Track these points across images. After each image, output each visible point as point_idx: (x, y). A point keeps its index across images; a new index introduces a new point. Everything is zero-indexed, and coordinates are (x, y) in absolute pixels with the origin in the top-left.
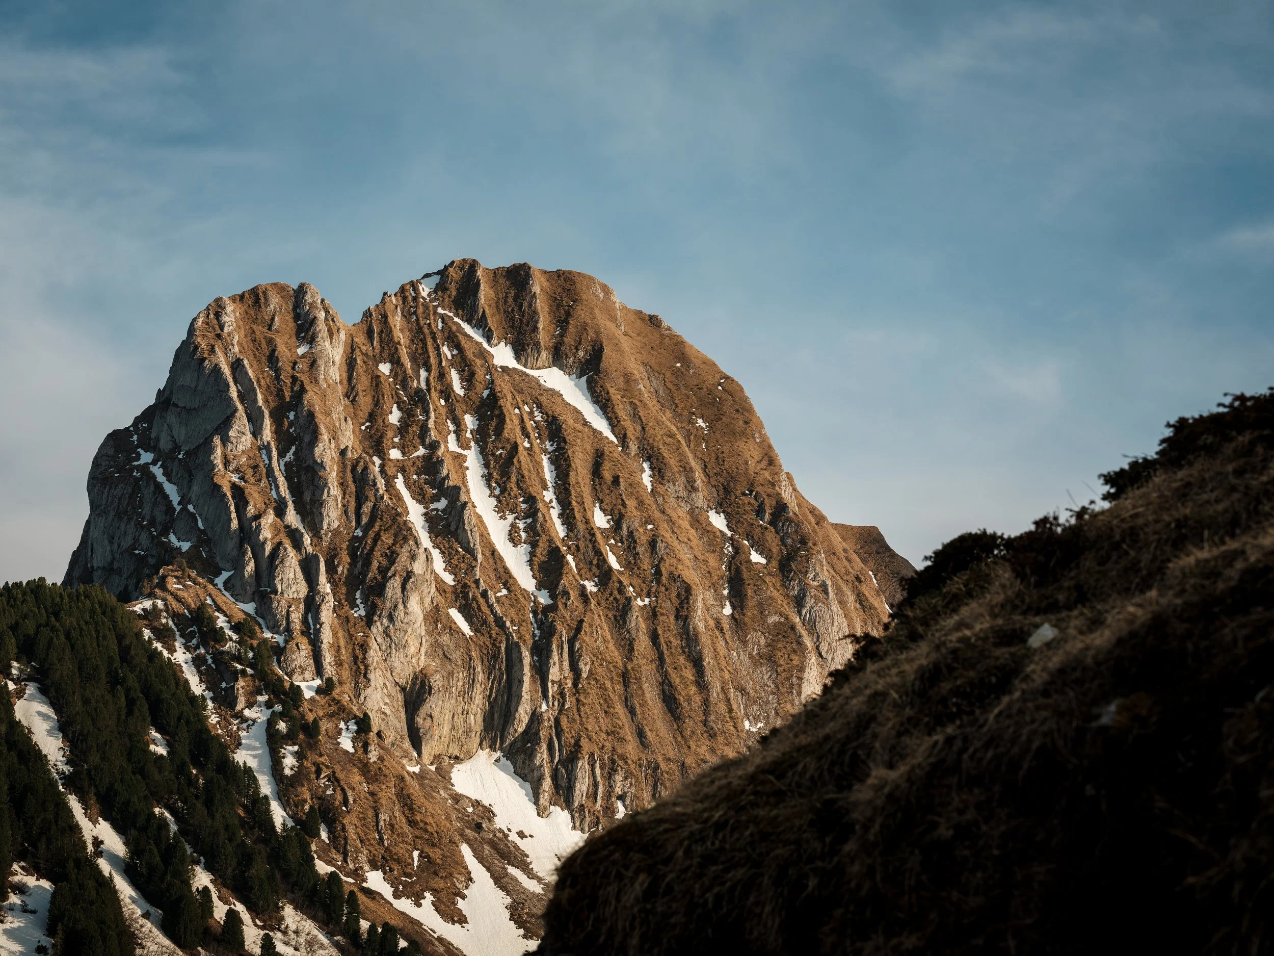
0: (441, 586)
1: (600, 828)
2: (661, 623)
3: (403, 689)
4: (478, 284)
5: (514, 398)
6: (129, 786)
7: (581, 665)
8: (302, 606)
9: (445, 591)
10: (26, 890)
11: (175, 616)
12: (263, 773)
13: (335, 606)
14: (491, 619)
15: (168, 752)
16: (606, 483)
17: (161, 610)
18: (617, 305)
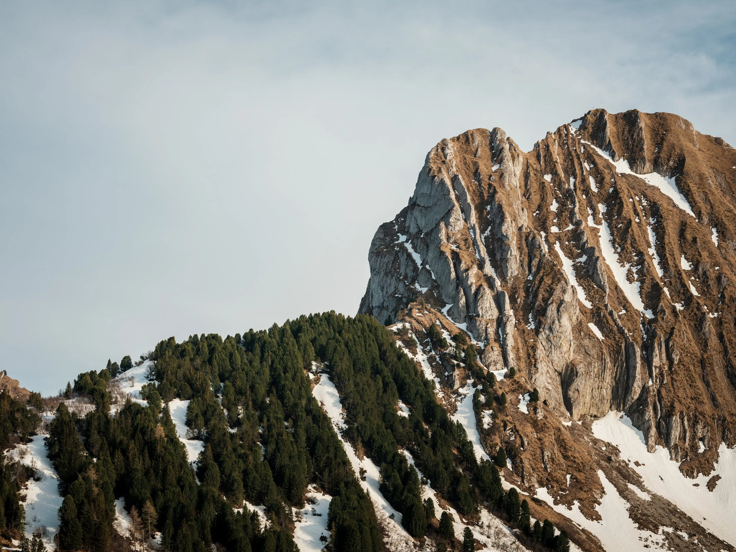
0: (583, 310)
1: (688, 458)
2: (725, 328)
3: (560, 374)
4: (605, 124)
5: (629, 192)
6: (382, 436)
7: (674, 356)
8: (495, 324)
9: (586, 312)
10: (316, 501)
11: (417, 332)
12: (471, 428)
13: (516, 323)
14: (615, 328)
15: (409, 415)
16: (688, 242)
17: (408, 329)
18: (694, 132)
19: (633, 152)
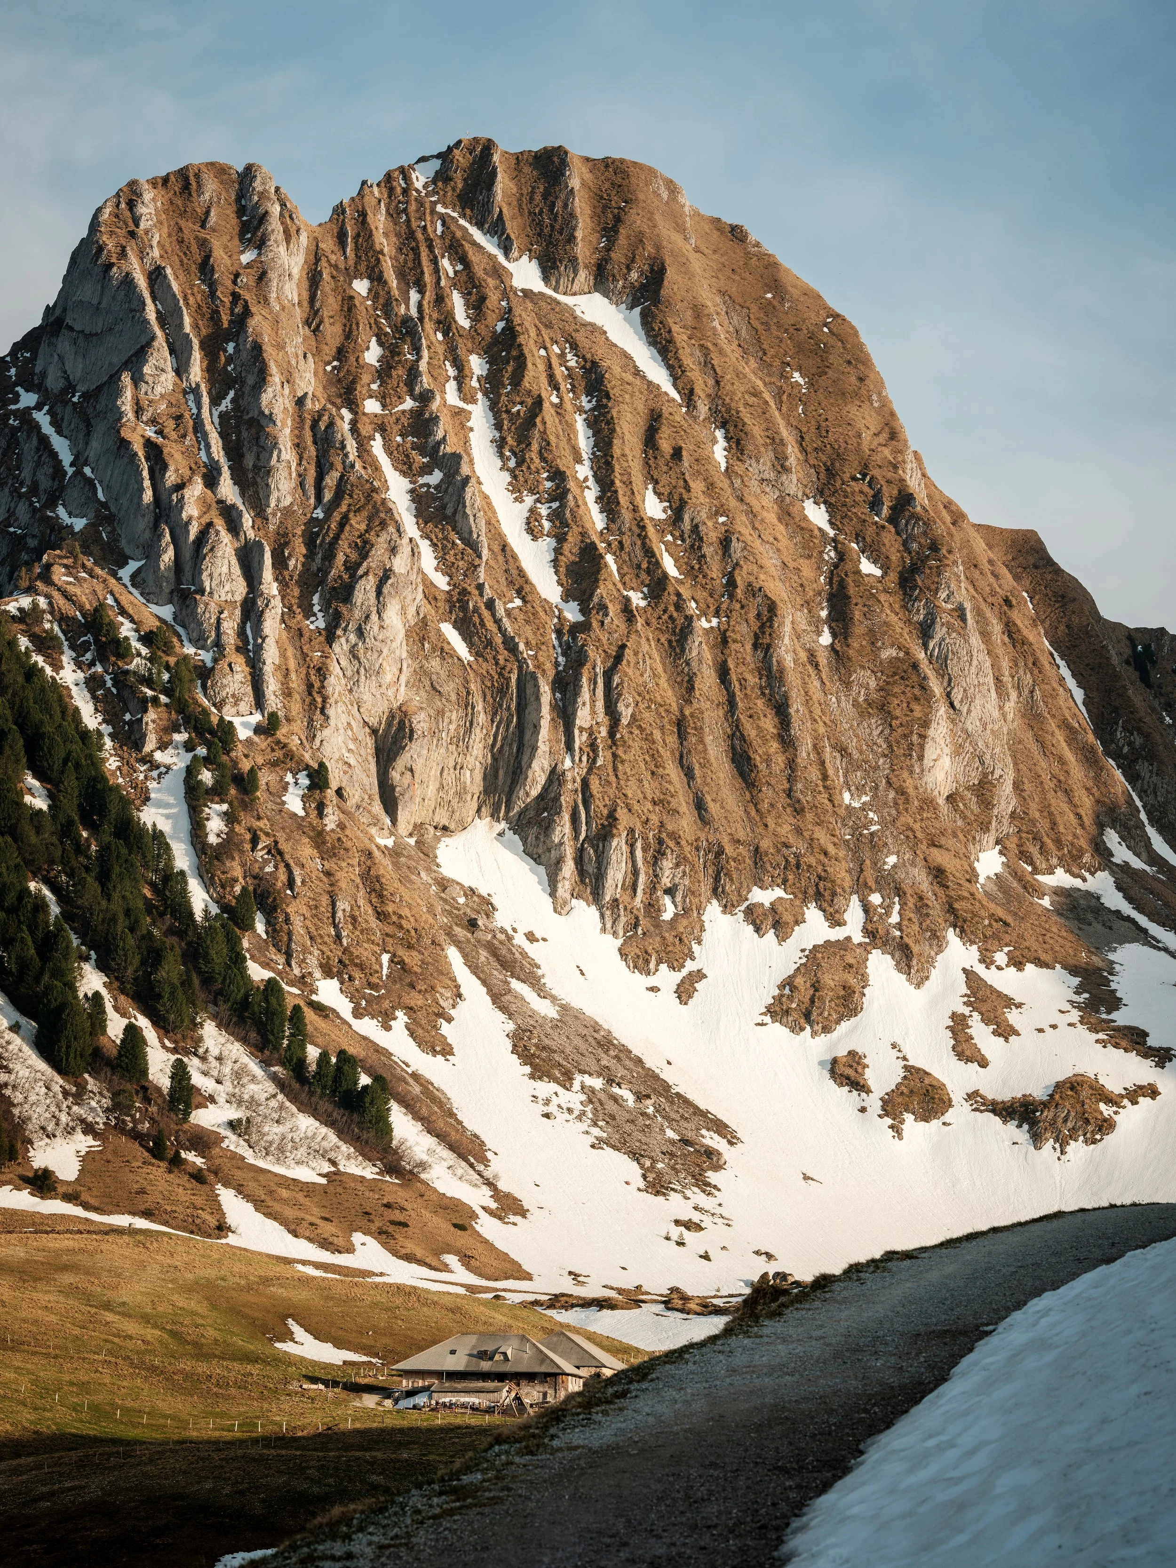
0: (430, 594)
1: (640, 932)
2: (733, 652)
3: (374, 732)
4: (494, 173)
5: (539, 334)
7: (621, 707)
8: (238, 612)
9: (436, 599)
11: (62, 619)
12: (179, 840)
13: (283, 614)
14: (498, 639)
15: (49, 806)
16: (663, 456)
17: (44, 611)
18: (686, 209)
19: (550, 243)
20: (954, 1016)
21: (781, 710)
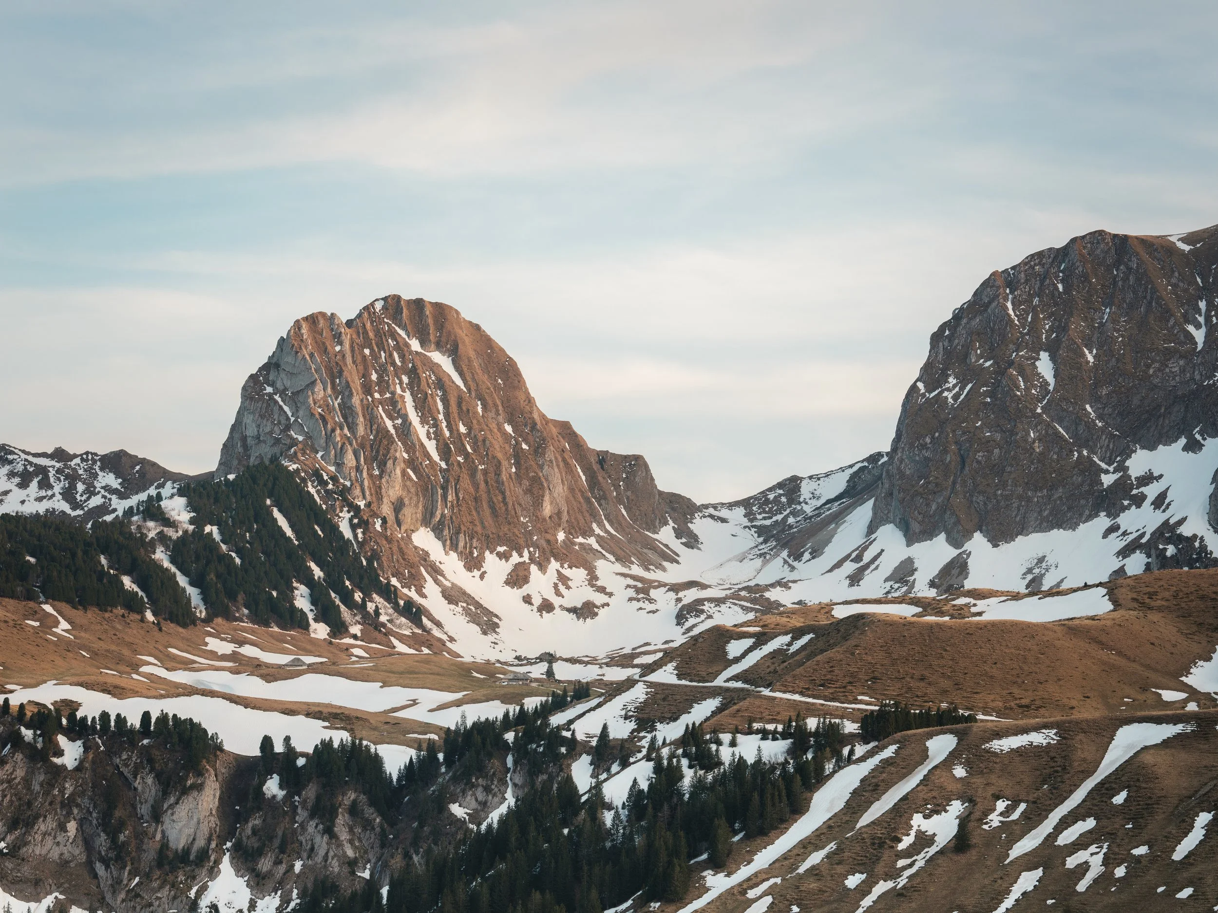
1: (468, 560)
2: (489, 476)
3: (393, 504)
4: (402, 309)
5: (422, 368)
8: (355, 470)
9: (406, 463)
10: (300, 590)
11: (305, 471)
13: (367, 470)
14: (424, 474)
15: (323, 534)
16: (464, 411)
18: (461, 320)
19: (422, 334)
20: (554, 583)
21: (503, 493)
